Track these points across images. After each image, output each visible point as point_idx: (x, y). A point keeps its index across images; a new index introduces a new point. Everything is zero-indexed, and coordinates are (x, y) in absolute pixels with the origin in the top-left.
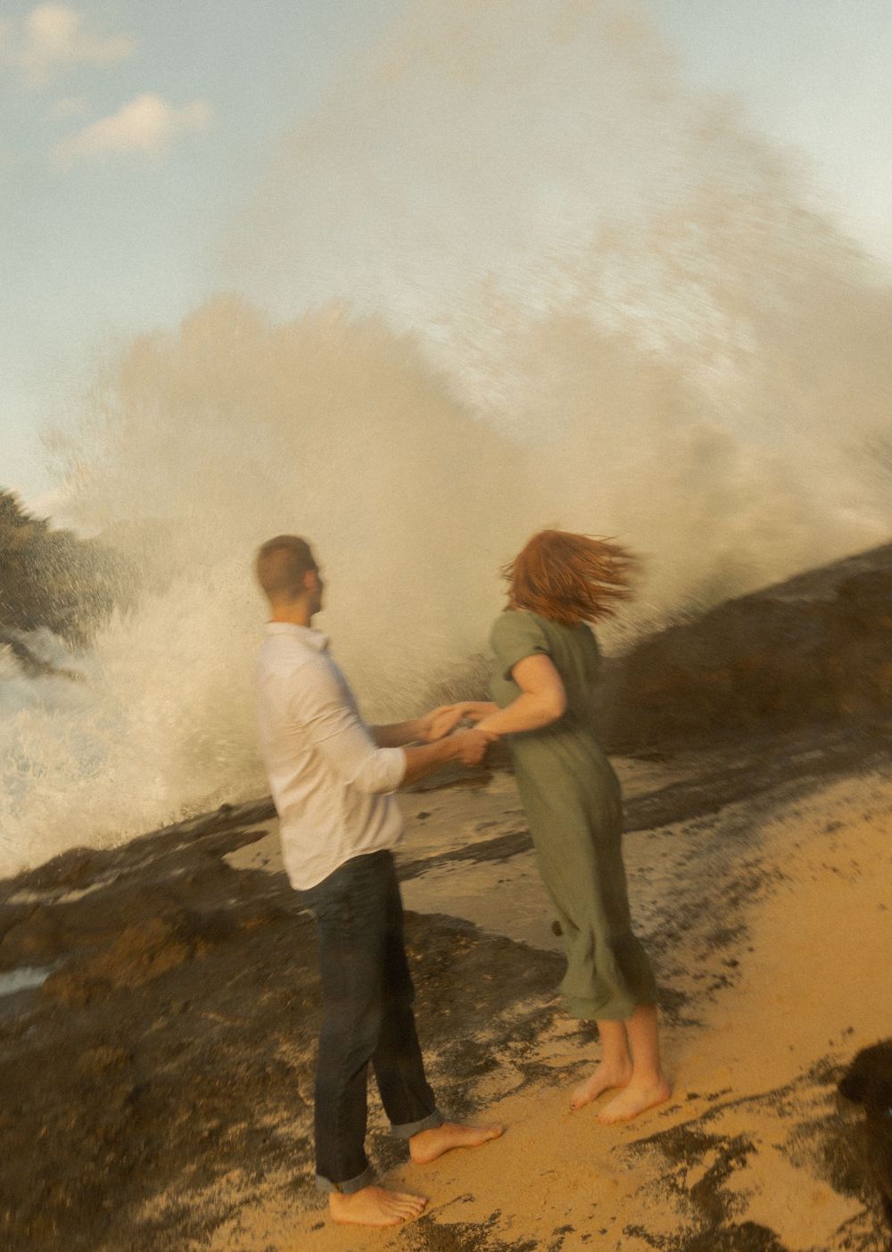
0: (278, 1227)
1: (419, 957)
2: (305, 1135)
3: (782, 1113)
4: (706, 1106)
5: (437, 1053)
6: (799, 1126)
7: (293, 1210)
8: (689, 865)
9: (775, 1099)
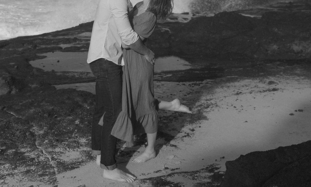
0: (17, 185)
1: (88, 108)
2: (34, 157)
3: (193, 179)
4: (169, 172)
5: (86, 139)
6: (198, 183)
7: (24, 180)
8: (188, 96)
9: (193, 174)
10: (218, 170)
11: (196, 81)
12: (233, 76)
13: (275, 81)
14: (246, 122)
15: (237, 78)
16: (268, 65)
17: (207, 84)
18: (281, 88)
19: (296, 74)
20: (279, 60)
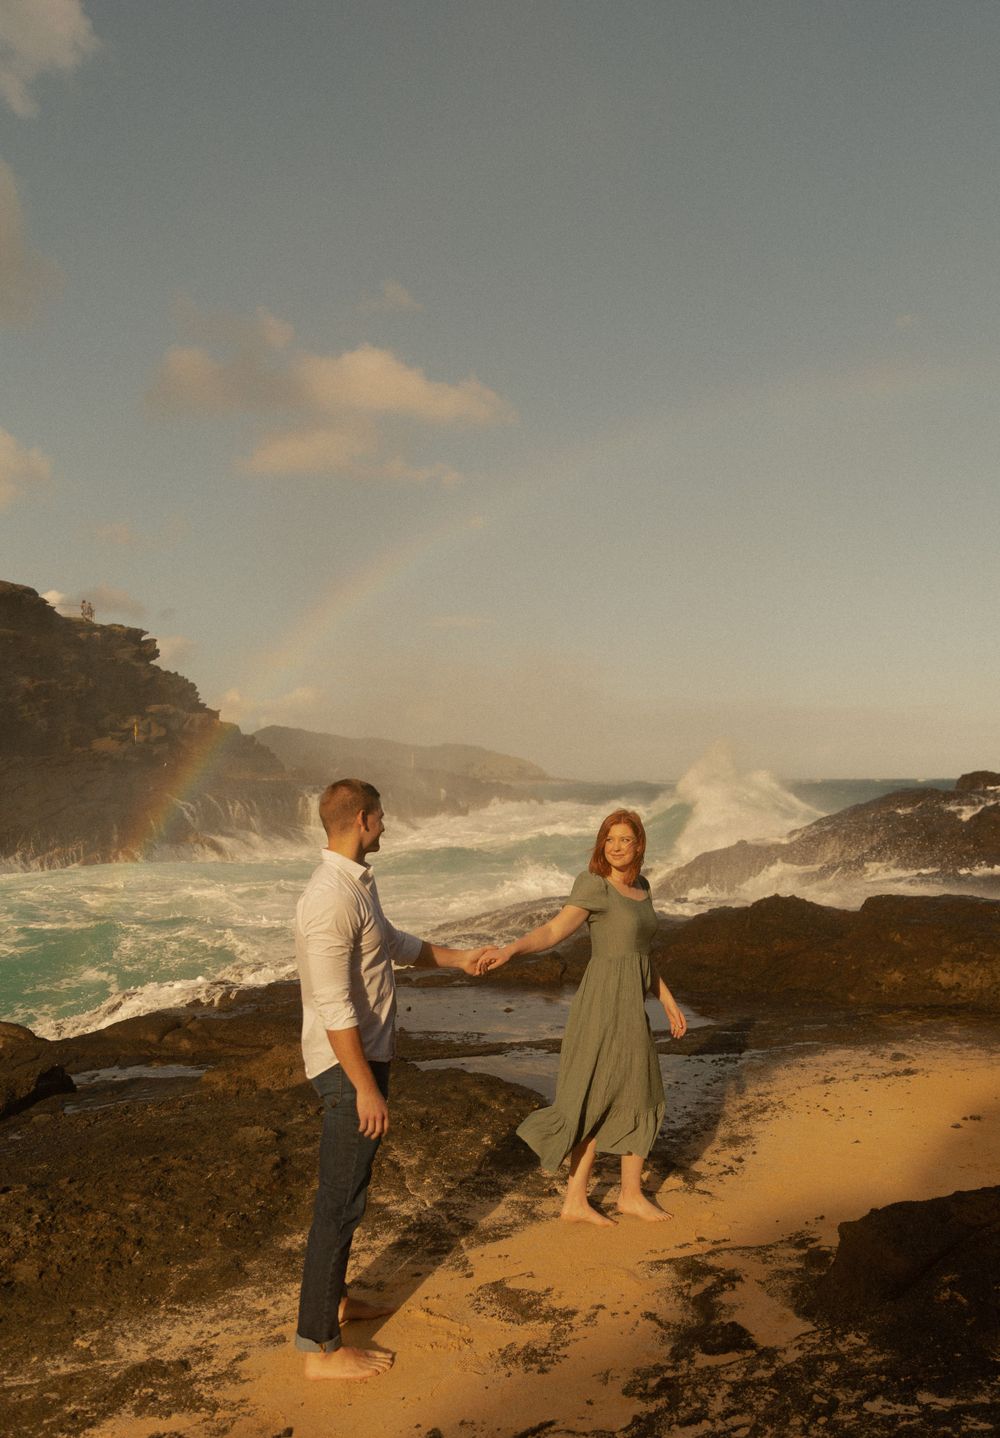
3: (765, 1262)
4: (710, 1247)
6: (776, 1271)
8: (715, 1086)
9: (762, 1251)
10: (816, 1244)
11: (728, 1053)
12: (808, 1043)
13: (907, 1054)
14: (857, 1142)
15: (818, 1048)
16: (883, 1016)
17: (753, 1060)
18: (923, 1069)
19: (951, 1038)
20: (907, 1007)
